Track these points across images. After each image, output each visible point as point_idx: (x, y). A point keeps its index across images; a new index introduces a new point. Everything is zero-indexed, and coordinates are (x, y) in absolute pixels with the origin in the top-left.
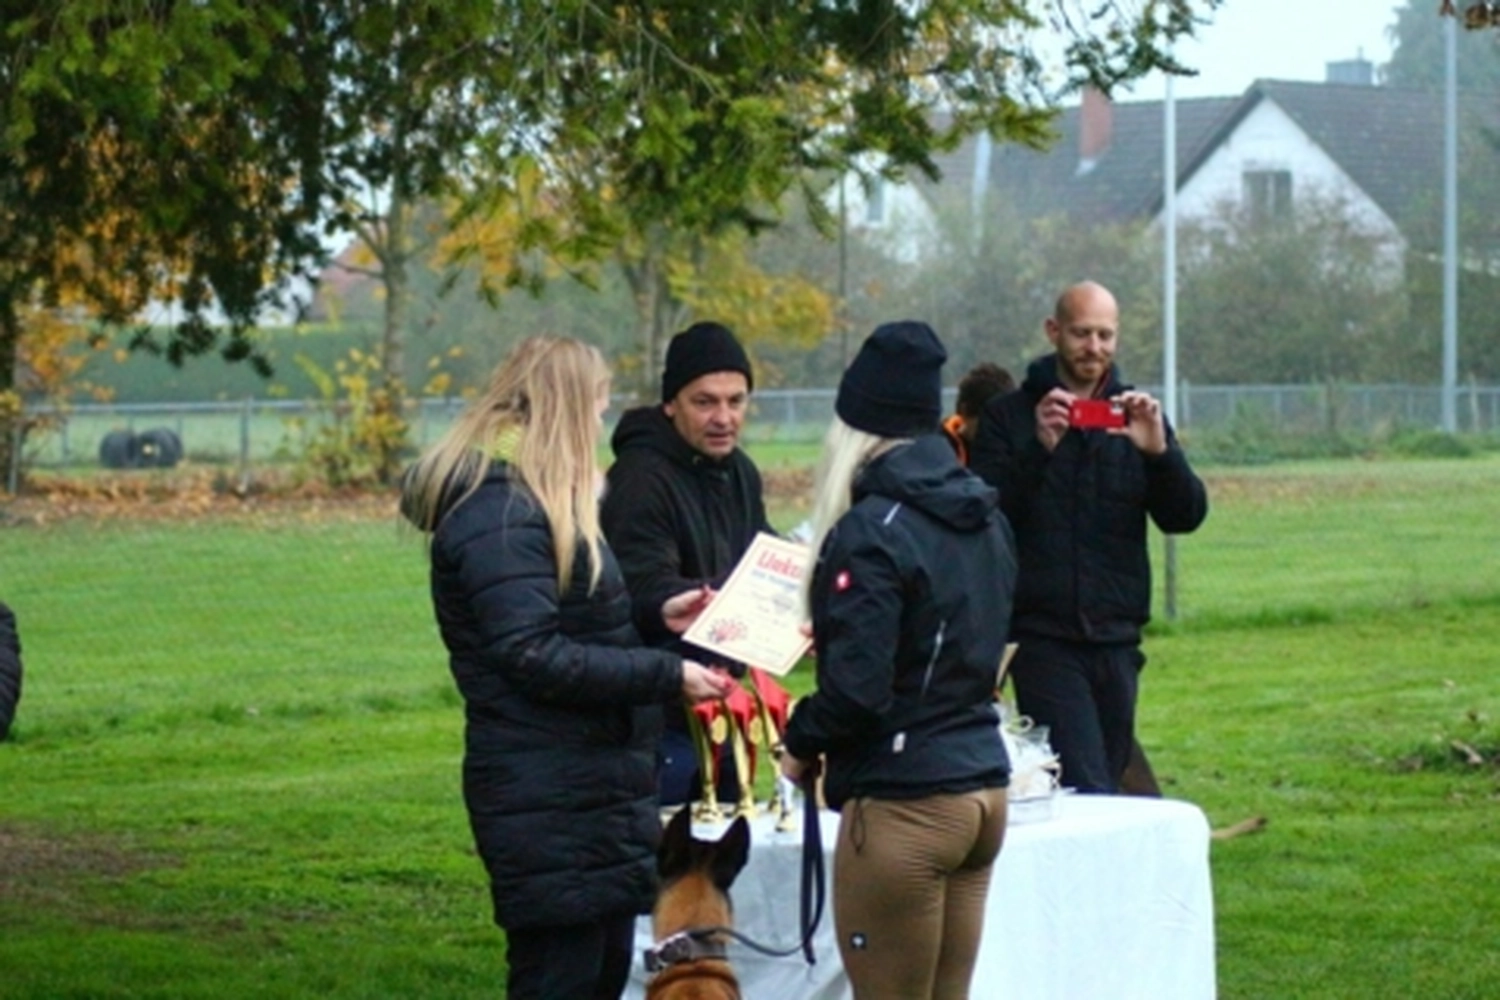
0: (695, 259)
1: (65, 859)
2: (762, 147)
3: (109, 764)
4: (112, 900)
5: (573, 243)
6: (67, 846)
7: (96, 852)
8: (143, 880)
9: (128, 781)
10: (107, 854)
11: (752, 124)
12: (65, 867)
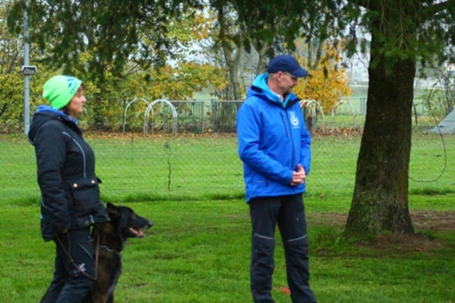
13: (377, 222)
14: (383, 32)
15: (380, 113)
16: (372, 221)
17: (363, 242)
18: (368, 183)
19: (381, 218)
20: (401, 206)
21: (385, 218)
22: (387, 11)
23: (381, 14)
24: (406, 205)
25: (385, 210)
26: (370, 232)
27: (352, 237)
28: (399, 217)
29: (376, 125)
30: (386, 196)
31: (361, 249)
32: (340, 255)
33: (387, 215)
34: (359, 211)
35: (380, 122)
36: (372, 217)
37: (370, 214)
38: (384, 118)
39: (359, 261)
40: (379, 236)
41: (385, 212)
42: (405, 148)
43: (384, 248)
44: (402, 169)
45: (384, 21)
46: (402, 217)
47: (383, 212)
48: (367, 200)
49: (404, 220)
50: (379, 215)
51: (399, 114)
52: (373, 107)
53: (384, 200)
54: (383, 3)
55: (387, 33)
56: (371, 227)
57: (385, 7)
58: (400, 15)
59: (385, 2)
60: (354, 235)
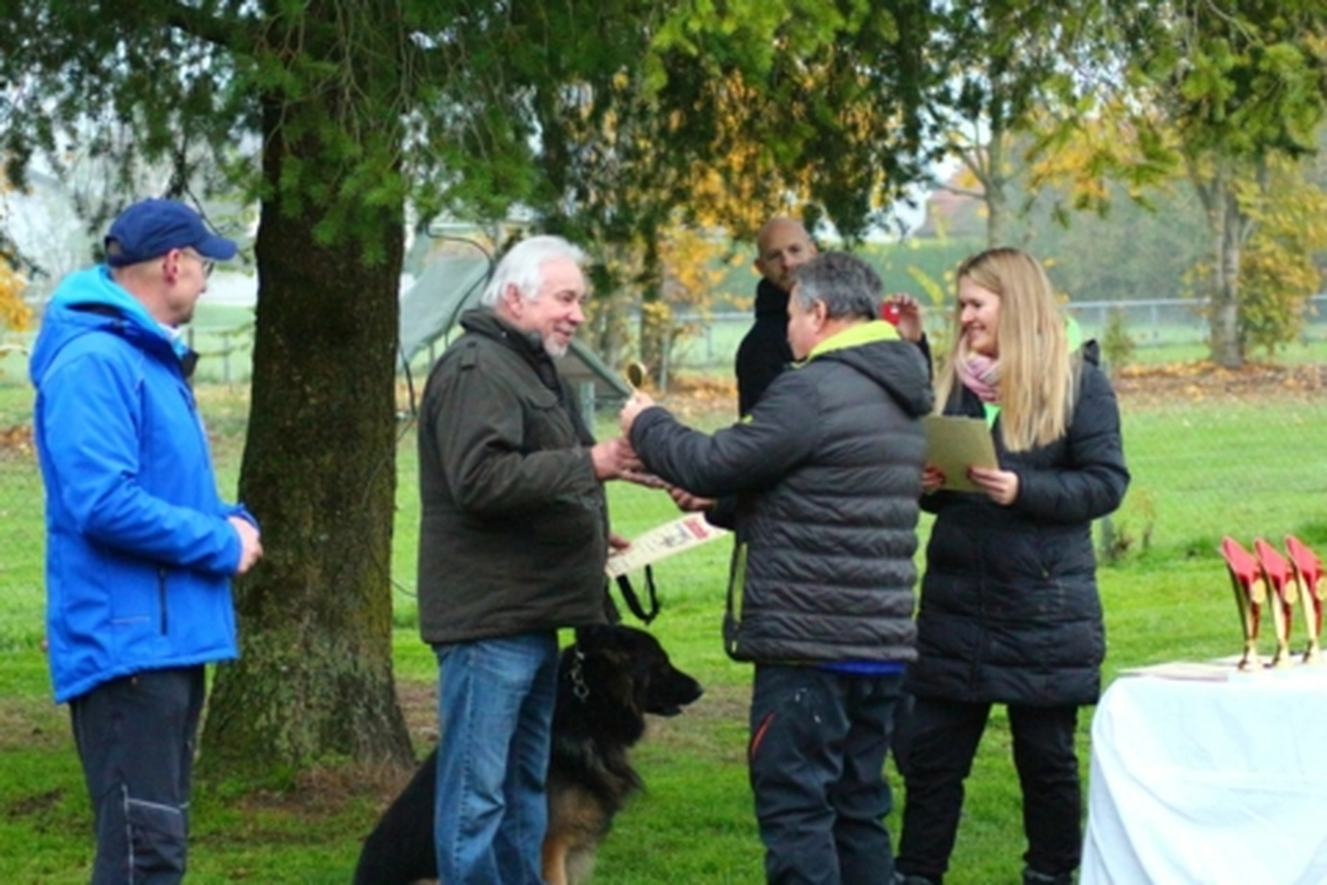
0: (1260, 179)
2: (1294, 86)
5: (1134, 170)
7: (730, 701)
11: (1284, 67)
13: (304, 730)
14: (350, 129)
15: (301, 385)
16: (287, 726)
17: (263, 792)
18: (271, 608)
19: (316, 716)
20: (373, 674)
21: (327, 715)
22: (358, 62)
23: (343, 67)
24: (388, 671)
25: (327, 689)
26: (285, 762)
27: (229, 780)
28: (370, 711)
29: (289, 423)
30: (327, 645)
31: (266, 817)
32: (203, 839)
33: (332, 705)
34: (245, 697)
35: (301, 414)
36: (287, 712)
37: (280, 705)
38: (313, 401)
39: (269, 857)
40: (314, 773)
41: (328, 697)
42: (380, 492)
43: (335, 812)
44: (372, 557)
45: (354, 94)
46: (377, 710)
47: (322, 696)
48: (269, 660)
49: (384, 718)
50: (309, 707)
51: (358, 386)
52: (276, 367)
53: (323, 658)
54: (347, 34)
55: (362, 132)
56: (286, 745)
57: (353, 48)
58: (399, 72)
59: (351, 32)
60: (234, 773)
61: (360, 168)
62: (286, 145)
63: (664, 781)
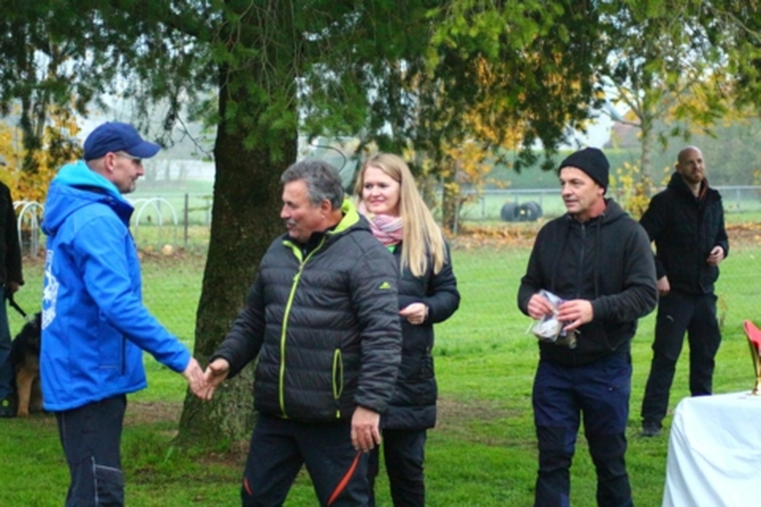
1: (464, 412)
3: (490, 367)
4: (484, 432)
5: (703, 115)
6: (465, 406)
7: (480, 409)
8: (502, 423)
9: (500, 375)
10: (485, 410)
12: (464, 416)
13: (237, 420)
14: (265, 86)
15: (238, 228)
16: (227, 418)
17: (213, 454)
19: (244, 412)
21: (250, 412)
22: (270, 49)
23: (261, 52)
26: (226, 438)
27: (194, 447)
29: (231, 249)
31: (214, 468)
32: (178, 479)
35: (238, 243)
36: (227, 410)
37: (223, 406)
38: (244, 237)
39: (214, 490)
40: (242, 444)
45: (267, 66)
47: (247, 401)
50: (239, 407)
51: (270, 228)
52: (224, 217)
53: (248, 380)
54: (264, 34)
55: (271, 88)
56: (226, 428)
57: (267, 41)
58: (293, 55)
59: (267, 32)
60: (197, 443)
61: (269, 108)
62: (229, 94)
63: (438, 452)
